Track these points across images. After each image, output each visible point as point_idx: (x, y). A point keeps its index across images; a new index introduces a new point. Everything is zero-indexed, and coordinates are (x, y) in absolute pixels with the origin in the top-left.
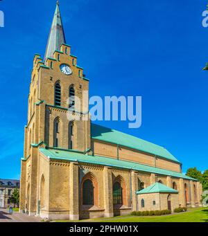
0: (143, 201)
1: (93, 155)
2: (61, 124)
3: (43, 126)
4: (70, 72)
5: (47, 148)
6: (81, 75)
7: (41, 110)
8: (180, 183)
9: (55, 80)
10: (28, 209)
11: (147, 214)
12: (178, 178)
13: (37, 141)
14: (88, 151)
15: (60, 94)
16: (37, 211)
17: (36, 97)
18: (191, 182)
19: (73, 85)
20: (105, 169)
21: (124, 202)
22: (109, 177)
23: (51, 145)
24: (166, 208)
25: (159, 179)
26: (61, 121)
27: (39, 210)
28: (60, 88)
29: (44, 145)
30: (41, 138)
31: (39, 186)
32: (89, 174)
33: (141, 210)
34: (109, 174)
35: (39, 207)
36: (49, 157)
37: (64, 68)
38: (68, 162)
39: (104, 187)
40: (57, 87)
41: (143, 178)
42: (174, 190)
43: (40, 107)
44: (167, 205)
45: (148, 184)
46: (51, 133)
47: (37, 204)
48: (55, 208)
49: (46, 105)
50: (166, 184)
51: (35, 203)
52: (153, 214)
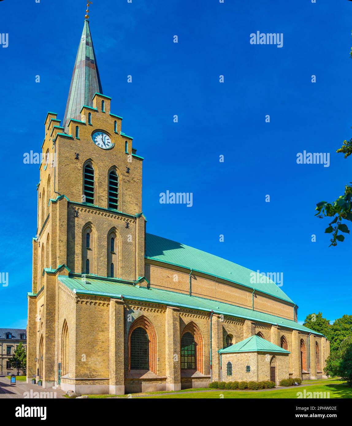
0: (229, 365)
1: (148, 288)
2: (94, 235)
3: (65, 238)
4: (111, 145)
5: (71, 275)
6: (129, 149)
7: (60, 212)
8: (293, 339)
9: (83, 158)
10: (41, 377)
11: (236, 386)
12: (290, 330)
13: (54, 263)
14: (141, 281)
15: (92, 184)
16: (56, 379)
17: (52, 189)
18: (311, 337)
19: (114, 167)
20: (169, 311)
21: (198, 366)
22: (174, 325)
23: (78, 270)
24: (267, 378)
25: (258, 330)
26: (94, 230)
27: (59, 379)
28: (92, 172)
29: (67, 271)
30: (61, 259)
31: (58, 339)
32: (142, 319)
33: (226, 379)
34: (174, 319)
35: (59, 374)
36: (75, 291)
37: (99, 138)
38: (107, 298)
39: (167, 341)
40: (88, 171)
41: (231, 328)
42: (283, 350)
43: (58, 205)
44: (269, 374)
45: (240, 338)
46: (78, 249)
47: (56, 368)
48: (85, 375)
49: (69, 203)
50: (269, 339)
51: (52, 366)
52: (245, 387)
